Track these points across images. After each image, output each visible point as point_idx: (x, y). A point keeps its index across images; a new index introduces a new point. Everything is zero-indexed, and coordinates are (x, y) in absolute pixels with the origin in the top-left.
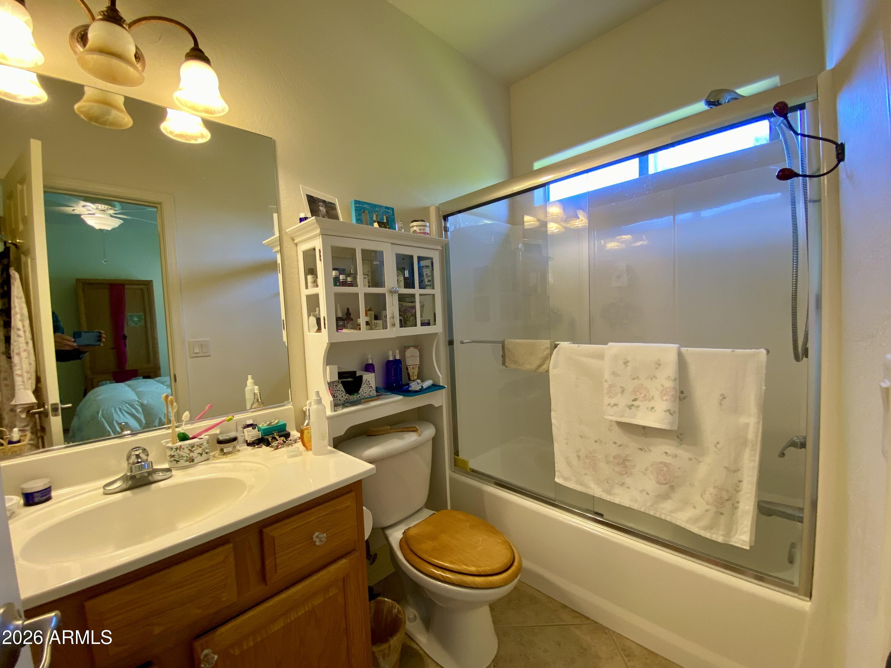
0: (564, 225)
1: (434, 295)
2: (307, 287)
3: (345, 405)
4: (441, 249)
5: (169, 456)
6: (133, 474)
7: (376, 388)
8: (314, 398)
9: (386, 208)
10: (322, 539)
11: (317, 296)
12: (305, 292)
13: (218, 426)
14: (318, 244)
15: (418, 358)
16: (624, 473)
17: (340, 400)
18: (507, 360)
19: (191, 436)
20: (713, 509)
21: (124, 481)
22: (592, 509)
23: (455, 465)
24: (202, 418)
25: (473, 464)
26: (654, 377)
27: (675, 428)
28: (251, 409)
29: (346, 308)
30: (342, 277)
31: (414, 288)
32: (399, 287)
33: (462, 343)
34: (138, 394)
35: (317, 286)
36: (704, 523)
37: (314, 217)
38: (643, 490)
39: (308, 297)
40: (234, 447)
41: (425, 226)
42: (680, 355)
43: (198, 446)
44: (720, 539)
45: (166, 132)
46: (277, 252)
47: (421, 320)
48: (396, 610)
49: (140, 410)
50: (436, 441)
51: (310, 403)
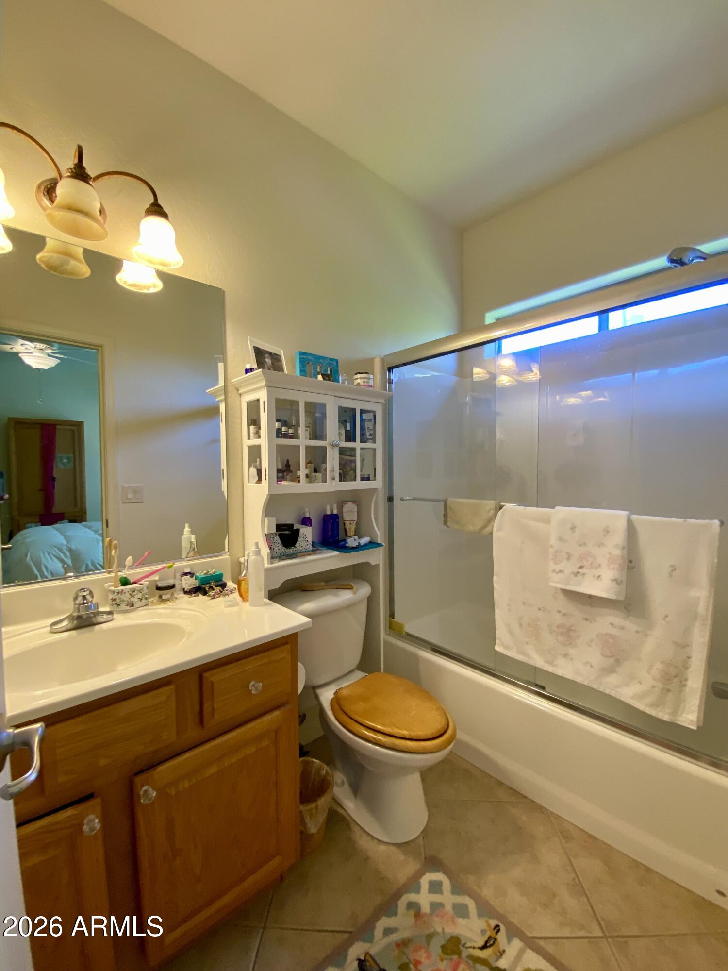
0: (517, 378)
1: (375, 450)
2: (249, 438)
3: (281, 557)
4: (384, 402)
5: (111, 599)
6: (80, 614)
7: (313, 542)
8: (253, 549)
9: (331, 359)
10: (258, 688)
11: (259, 447)
12: (246, 443)
13: (158, 573)
14: (262, 395)
15: (356, 513)
16: (568, 643)
17: (276, 553)
18: (449, 520)
19: (132, 581)
20: (660, 685)
21: (70, 621)
22: (533, 681)
23: (390, 628)
24: (141, 564)
25: (409, 628)
26: (602, 544)
27: (622, 598)
28: (187, 558)
29: (286, 460)
30: (284, 429)
31: (355, 442)
32: (340, 440)
33: (402, 499)
34: (67, 538)
35: (259, 437)
36: (650, 699)
37: (261, 370)
38: (587, 663)
39: (250, 448)
40: (172, 594)
41: (369, 378)
42: (630, 523)
43: (138, 591)
44: (666, 718)
45: (121, 281)
46: (221, 401)
47: (361, 475)
48: (325, 772)
49: (68, 554)
50: (371, 601)
51: (249, 554)
